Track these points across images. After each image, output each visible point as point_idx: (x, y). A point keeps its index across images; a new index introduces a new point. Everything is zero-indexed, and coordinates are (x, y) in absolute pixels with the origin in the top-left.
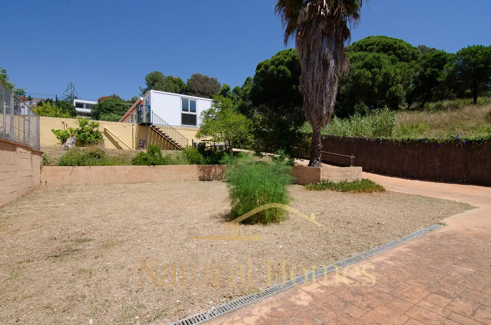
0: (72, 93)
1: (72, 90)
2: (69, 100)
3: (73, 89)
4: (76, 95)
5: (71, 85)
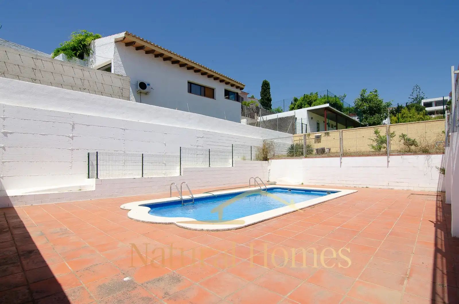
0: (418, 95)
1: (418, 92)
2: (415, 102)
3: (418, 90)
4: (422, 96)
5: (416, 88)
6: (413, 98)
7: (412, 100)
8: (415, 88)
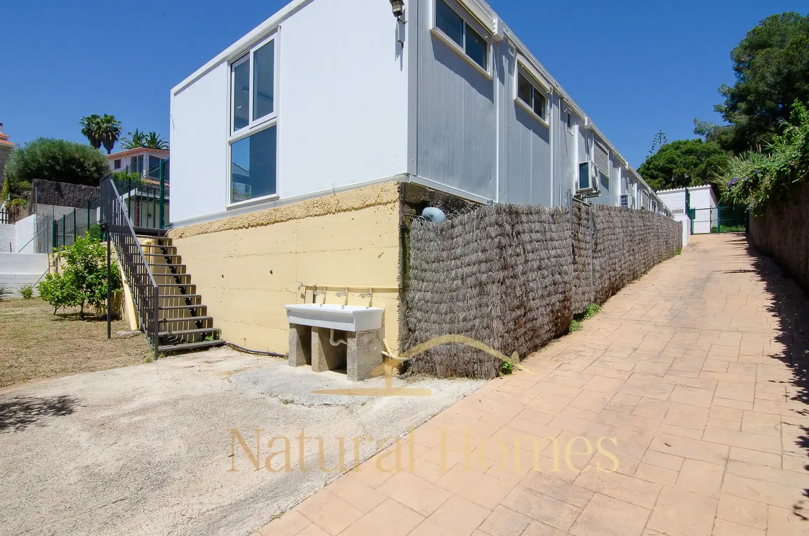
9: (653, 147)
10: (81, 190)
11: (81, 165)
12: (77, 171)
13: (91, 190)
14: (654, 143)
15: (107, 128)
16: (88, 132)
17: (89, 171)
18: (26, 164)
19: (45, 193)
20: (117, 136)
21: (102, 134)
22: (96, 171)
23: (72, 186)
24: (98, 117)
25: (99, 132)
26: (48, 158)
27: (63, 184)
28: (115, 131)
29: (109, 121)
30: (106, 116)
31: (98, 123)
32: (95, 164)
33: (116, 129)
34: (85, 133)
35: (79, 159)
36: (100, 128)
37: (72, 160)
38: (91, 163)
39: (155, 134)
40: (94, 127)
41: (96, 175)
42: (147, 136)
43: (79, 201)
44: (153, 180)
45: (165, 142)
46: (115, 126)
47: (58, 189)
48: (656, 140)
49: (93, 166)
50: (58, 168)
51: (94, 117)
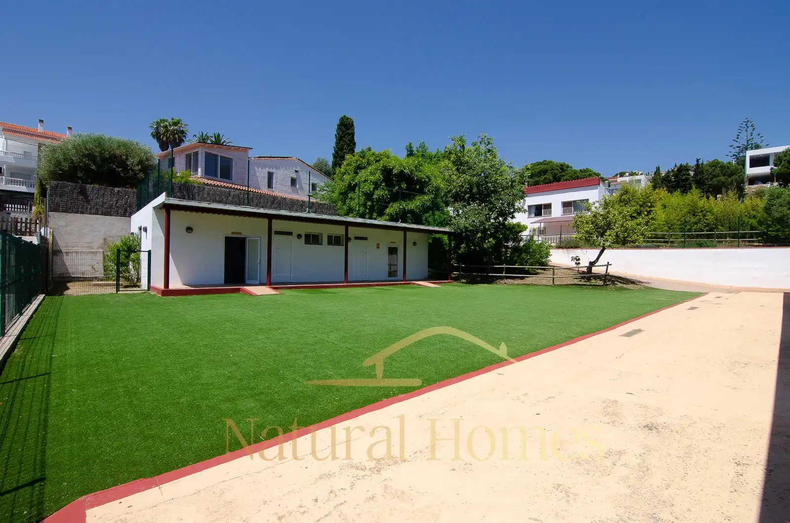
0: (749, 140)
1: (749, 133)
2: (741, 155)
3: (750, 129)
4: (758, 141)
5: (746, 125)
6: (739, 147)
7: (737, 150)
8: (744, 125)
9: (738, 135)
10: (112, 192)
11: (123, 164)
12: (118, 171)
13: (126, 193)
14: (740, 131)
15: (174, 131)
16: (157, 135)
17: (133, 170)
18: (58, 163)
19: (65, 199)
20: (184, 139)
21: (169, 136)
22: (141, 170)
23: (101, 188)
24: (167, 121)
25: (167, 135)
26: (84, 156)
27: (89, 187)
28: (181, 133)
29: (175, 124)
30: (172, 119)
31: (166, 127)
32: (141, 162)
33: (183, 132)
34: (154, 136)
35: (121, 156)
36: (167, 131)
37: (114, 158)
38: (136, 161)
39: (219, 136)
40: (162, 130)
41: (141, 175)
42: (212, 137)
43: (111, 207)
44: (209, 179)
45: (228, 143)
46: (181, 129)
47: (83, 192)
48: (742, 129)
49: (138, 165)
50: (93, 167)
51: (164, 121)
